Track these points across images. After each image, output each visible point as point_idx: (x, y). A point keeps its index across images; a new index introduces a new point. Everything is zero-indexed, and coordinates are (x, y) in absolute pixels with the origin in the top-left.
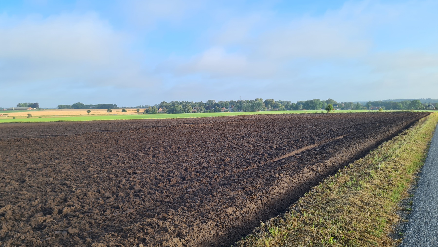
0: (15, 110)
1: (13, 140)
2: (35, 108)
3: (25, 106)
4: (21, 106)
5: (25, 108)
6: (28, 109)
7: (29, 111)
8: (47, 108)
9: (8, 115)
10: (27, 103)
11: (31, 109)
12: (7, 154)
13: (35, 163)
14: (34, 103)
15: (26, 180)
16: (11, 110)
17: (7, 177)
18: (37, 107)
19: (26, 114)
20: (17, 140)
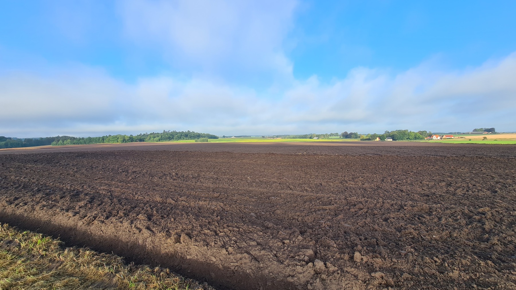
0: (471, 134)
1: (476, 157)
2: (490, 132)
3: (481, 131)
4: (477, 131)
5: (480, 132)
6: (484, 133)
7: (485, 134)
8: (504, 133)
9: (464, 138)
10: (483, 128)
11: (486, 133)
12: (472, 167)
13: (502, 179)
14: (489, 128)
15: (498, 191)
16: (468, 134)
17: (477, 185)
18: (493, 132)
19: (482, 137)
20: (479, 158)
